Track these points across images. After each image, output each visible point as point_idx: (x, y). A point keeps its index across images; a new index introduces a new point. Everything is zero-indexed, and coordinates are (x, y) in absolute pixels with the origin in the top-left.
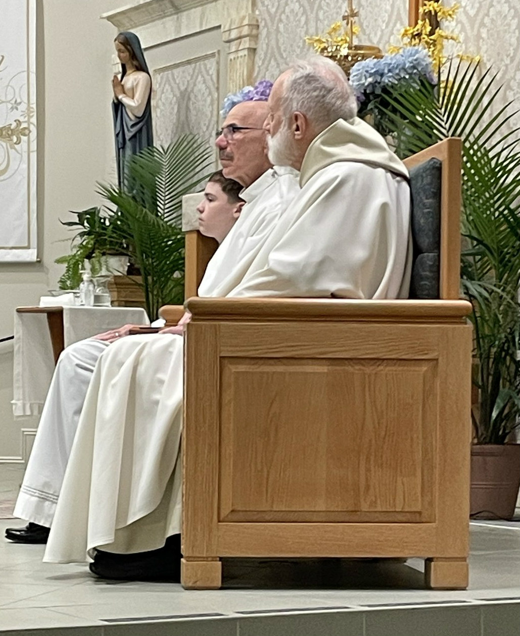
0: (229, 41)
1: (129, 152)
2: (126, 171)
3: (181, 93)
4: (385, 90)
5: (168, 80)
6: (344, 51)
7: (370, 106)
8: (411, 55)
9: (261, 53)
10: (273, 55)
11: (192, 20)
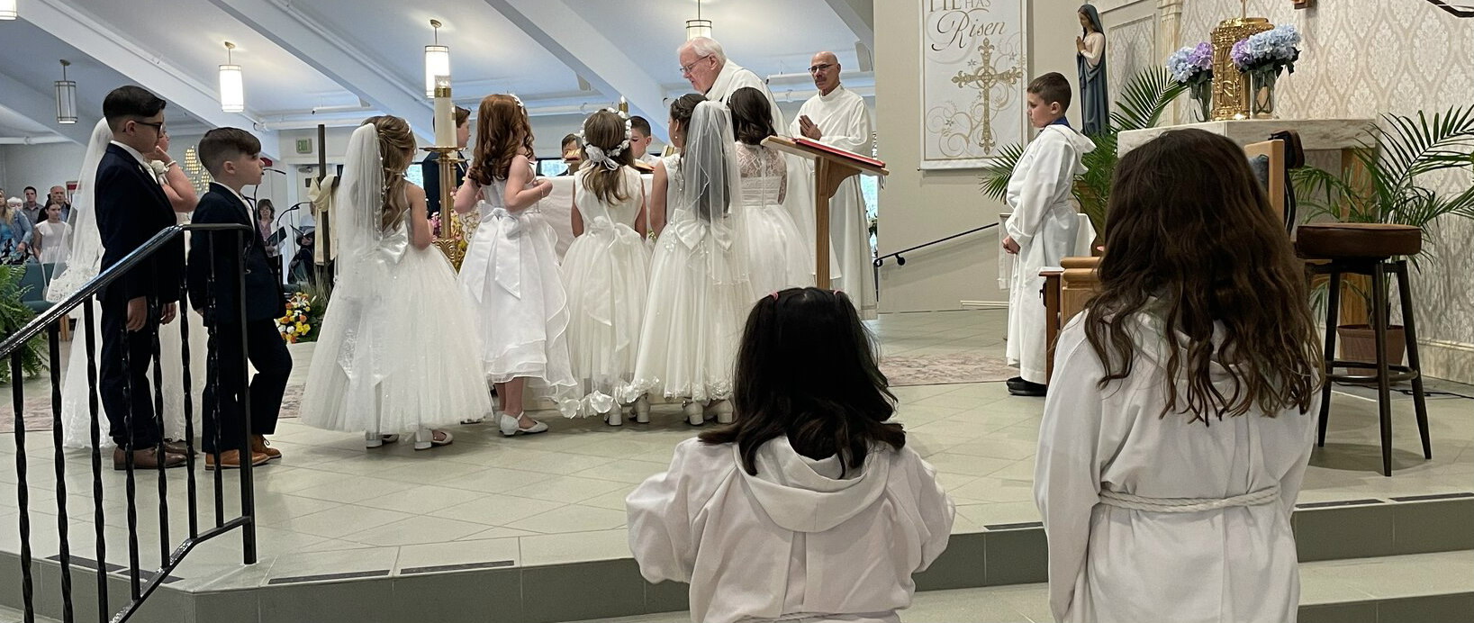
0: (1162, 8)
3: (1129, 44)
5: (1119, 35)
6: (1239, 24)
9: (1184, 16)
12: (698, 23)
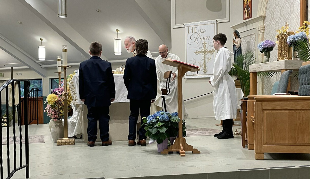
1: (236, 55)
2: (236, 59)
3: (248, 42)
4: (296, 41)
6: (285, 33)
7: (292, 45)
8: (302, 34)
10: (268, 33)
11: (250, 27)
12: (117, 39)
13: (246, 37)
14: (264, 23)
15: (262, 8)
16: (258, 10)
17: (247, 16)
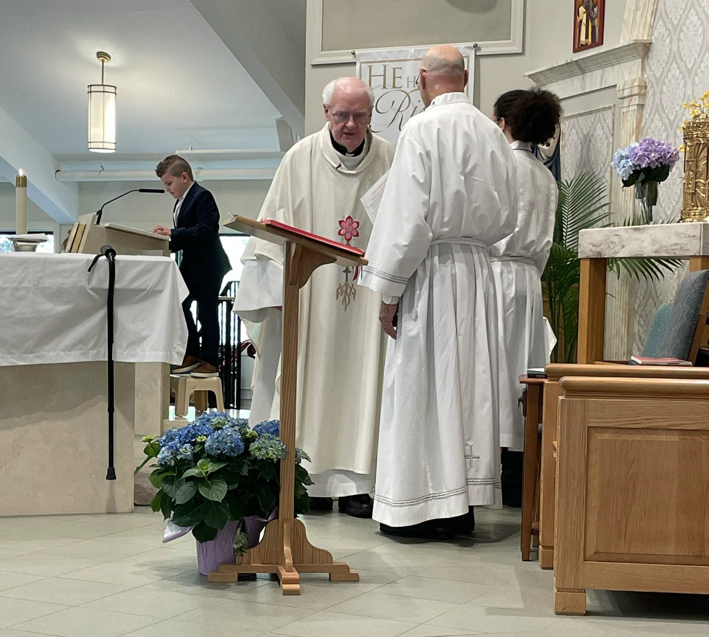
0: (623, 98)
3: (584, 136)
5: (574, 123)
9: (647, 109)
11: (594, 80)
12: (101, 89)
13: (579, 118)
14: (643, 69)
15: (639, 13)
16: (625, 17)
17: (587, 37)
